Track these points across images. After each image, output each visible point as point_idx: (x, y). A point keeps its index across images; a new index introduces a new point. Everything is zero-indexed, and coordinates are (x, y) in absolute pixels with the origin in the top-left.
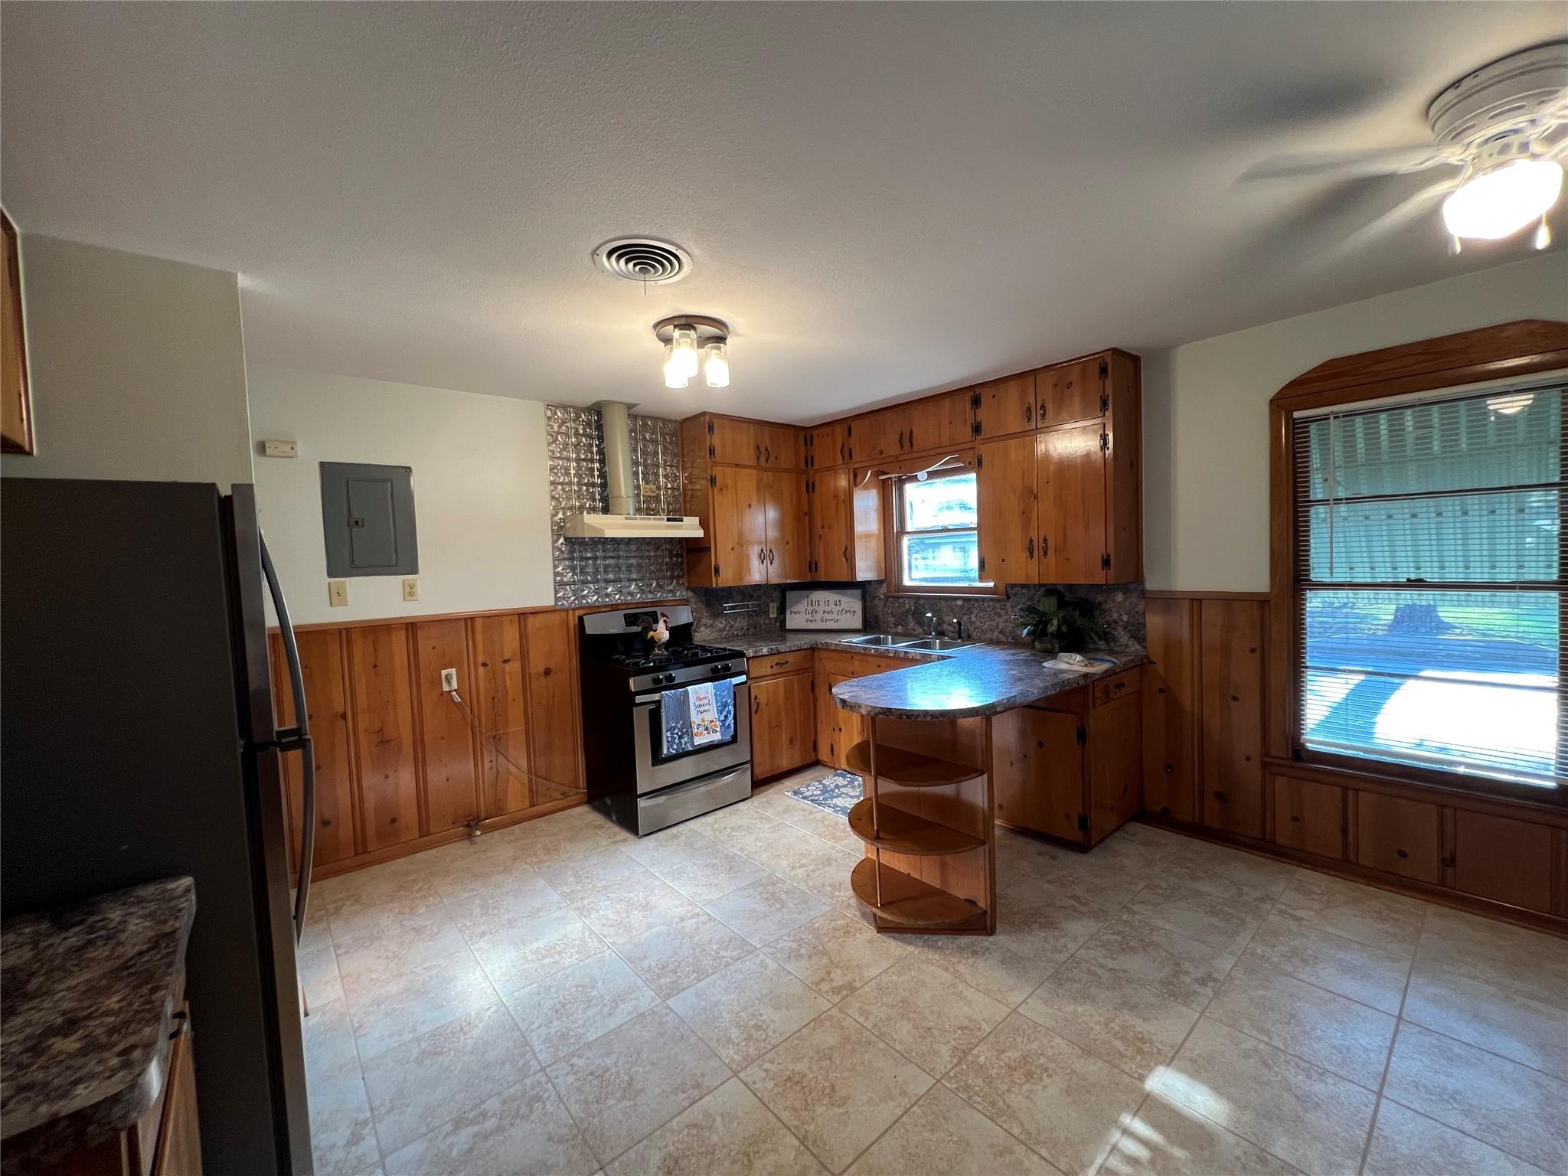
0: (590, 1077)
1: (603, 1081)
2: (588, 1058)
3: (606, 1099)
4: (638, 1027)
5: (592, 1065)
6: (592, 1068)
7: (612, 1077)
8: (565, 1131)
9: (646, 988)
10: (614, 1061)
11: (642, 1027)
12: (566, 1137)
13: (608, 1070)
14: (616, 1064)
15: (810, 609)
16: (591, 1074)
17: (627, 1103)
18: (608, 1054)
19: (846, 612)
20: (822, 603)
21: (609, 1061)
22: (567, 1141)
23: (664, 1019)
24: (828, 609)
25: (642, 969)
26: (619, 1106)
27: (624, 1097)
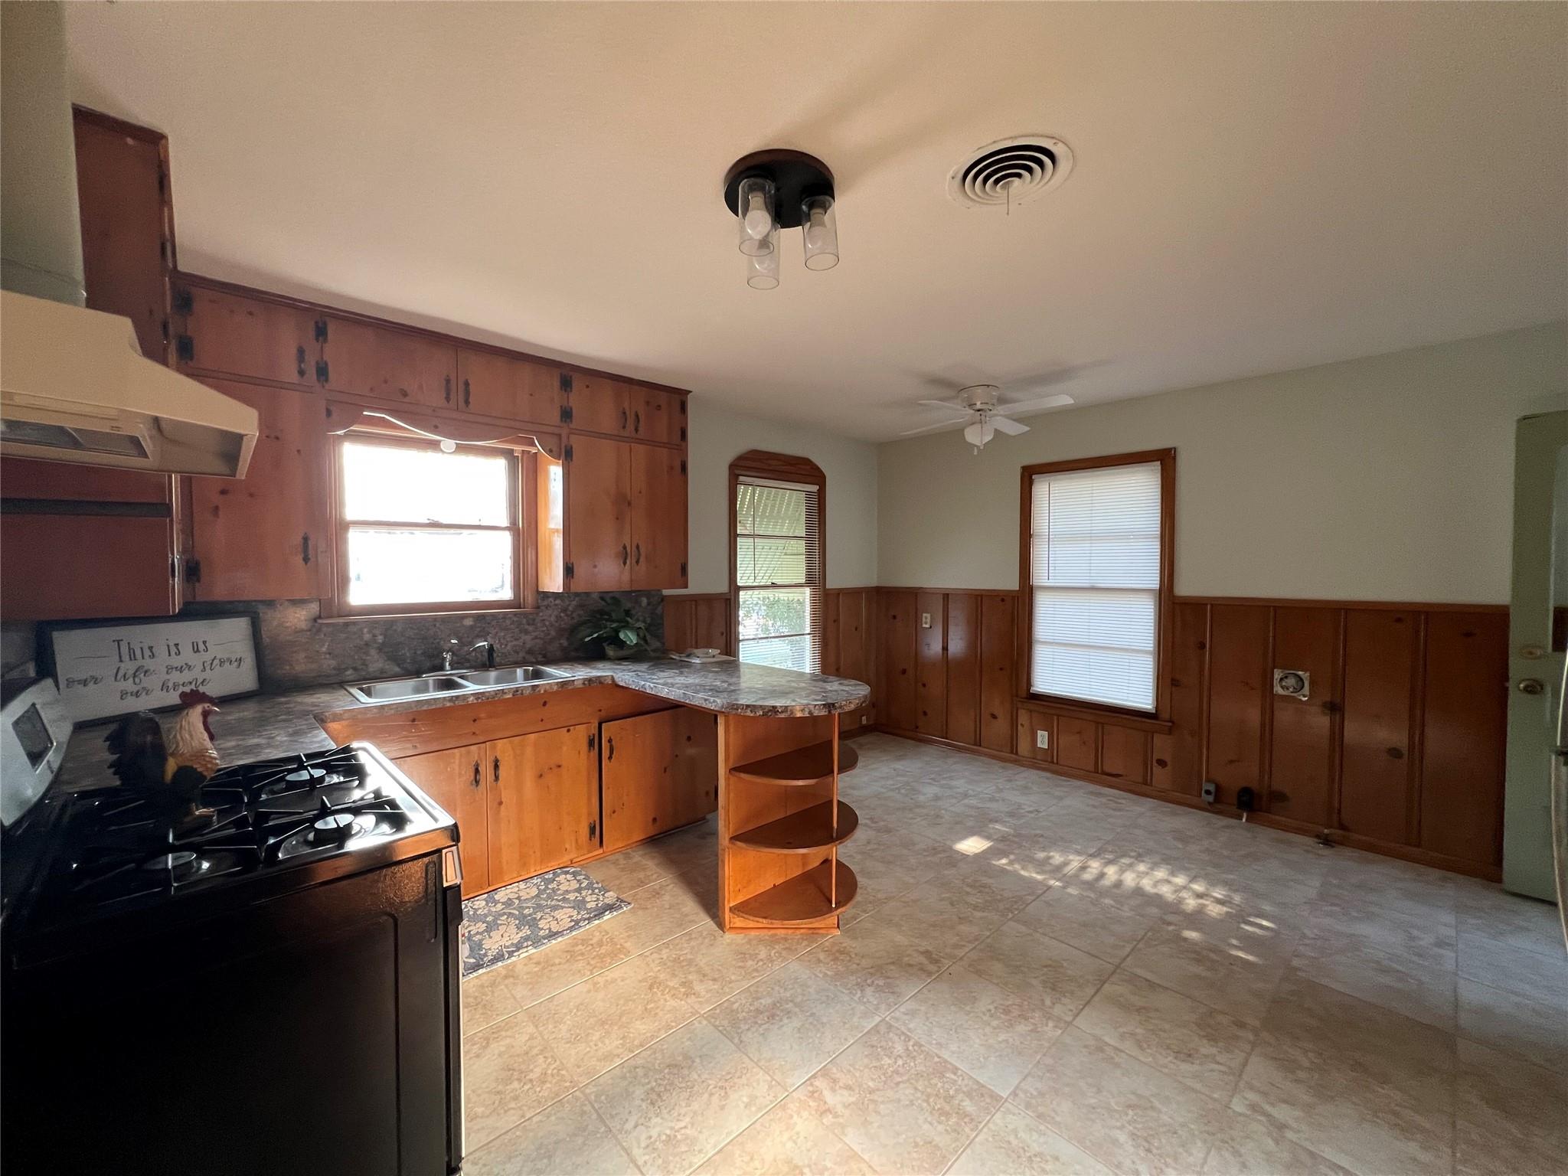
0: (1155, 1151)
1: (1149, 1135)
2: (1134, 1162)
3: (1165, 1125)
4: (1058, 1119)
5: (1138, 1154)
6: (1142, 1153)
7: (1138, 1126)
8: (1227, 1155)
9: (991, 1125)
10: (1118, 1131)
11: (1056, 1113)
12: (1230, 1149)
13: (1133, 1134)
14: (1122, 1128)
15: (129, 667)
16: (1149, 1151)
17: (1157, 1104)
18: (1115, 1142)
19: (222, 663)
20: (161, 651)
21: (1122, 1137)
22: (1233, 1147)
23: (1035, 1093)
24: (176, 661)
25: (957, 1140)
26: (1164, 1109)
27: (1153, 1108)
